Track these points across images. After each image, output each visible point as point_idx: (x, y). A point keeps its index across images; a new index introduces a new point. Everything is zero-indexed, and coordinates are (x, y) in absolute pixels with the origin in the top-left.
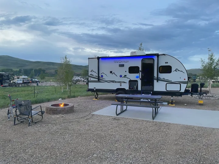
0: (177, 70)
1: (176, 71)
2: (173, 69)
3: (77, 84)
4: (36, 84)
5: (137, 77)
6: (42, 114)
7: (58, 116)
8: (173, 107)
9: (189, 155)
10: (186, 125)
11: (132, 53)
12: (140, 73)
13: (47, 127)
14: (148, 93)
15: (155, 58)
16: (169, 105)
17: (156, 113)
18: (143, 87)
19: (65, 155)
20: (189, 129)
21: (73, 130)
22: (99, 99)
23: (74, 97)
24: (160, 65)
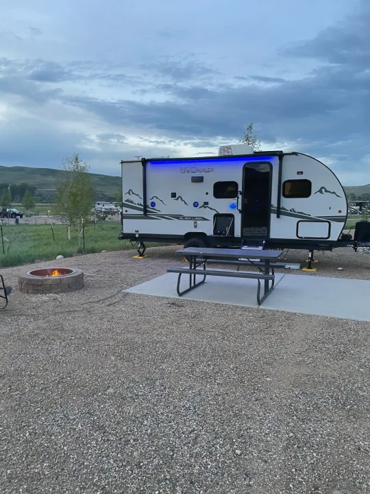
0: (323, 190)
1: (320, 191)
2: (314, 188)
3: (107, 219)
4: (15, 219)
5: (233, 207)
6: (6, 294)
7: (45, 298)
8: (311, 275)
9: (323, 389)
10: (331, 318)
11: (222, 149)
12: (240, 196)
13: (16, 323)
14: (257, 245)
15: (275, 162)
16: (304, 269)
17: (268, 291)
18: (245, 229)
19: (41, 390)
20: (336, 326)
21: (73, 330)
22: (148, 257)
23: (93, 251)
24: (284, 179)
